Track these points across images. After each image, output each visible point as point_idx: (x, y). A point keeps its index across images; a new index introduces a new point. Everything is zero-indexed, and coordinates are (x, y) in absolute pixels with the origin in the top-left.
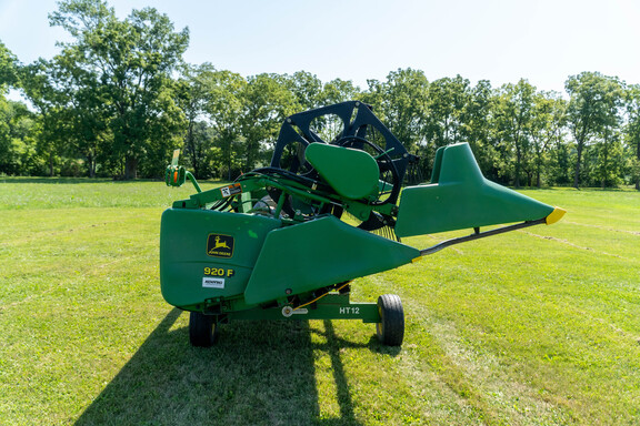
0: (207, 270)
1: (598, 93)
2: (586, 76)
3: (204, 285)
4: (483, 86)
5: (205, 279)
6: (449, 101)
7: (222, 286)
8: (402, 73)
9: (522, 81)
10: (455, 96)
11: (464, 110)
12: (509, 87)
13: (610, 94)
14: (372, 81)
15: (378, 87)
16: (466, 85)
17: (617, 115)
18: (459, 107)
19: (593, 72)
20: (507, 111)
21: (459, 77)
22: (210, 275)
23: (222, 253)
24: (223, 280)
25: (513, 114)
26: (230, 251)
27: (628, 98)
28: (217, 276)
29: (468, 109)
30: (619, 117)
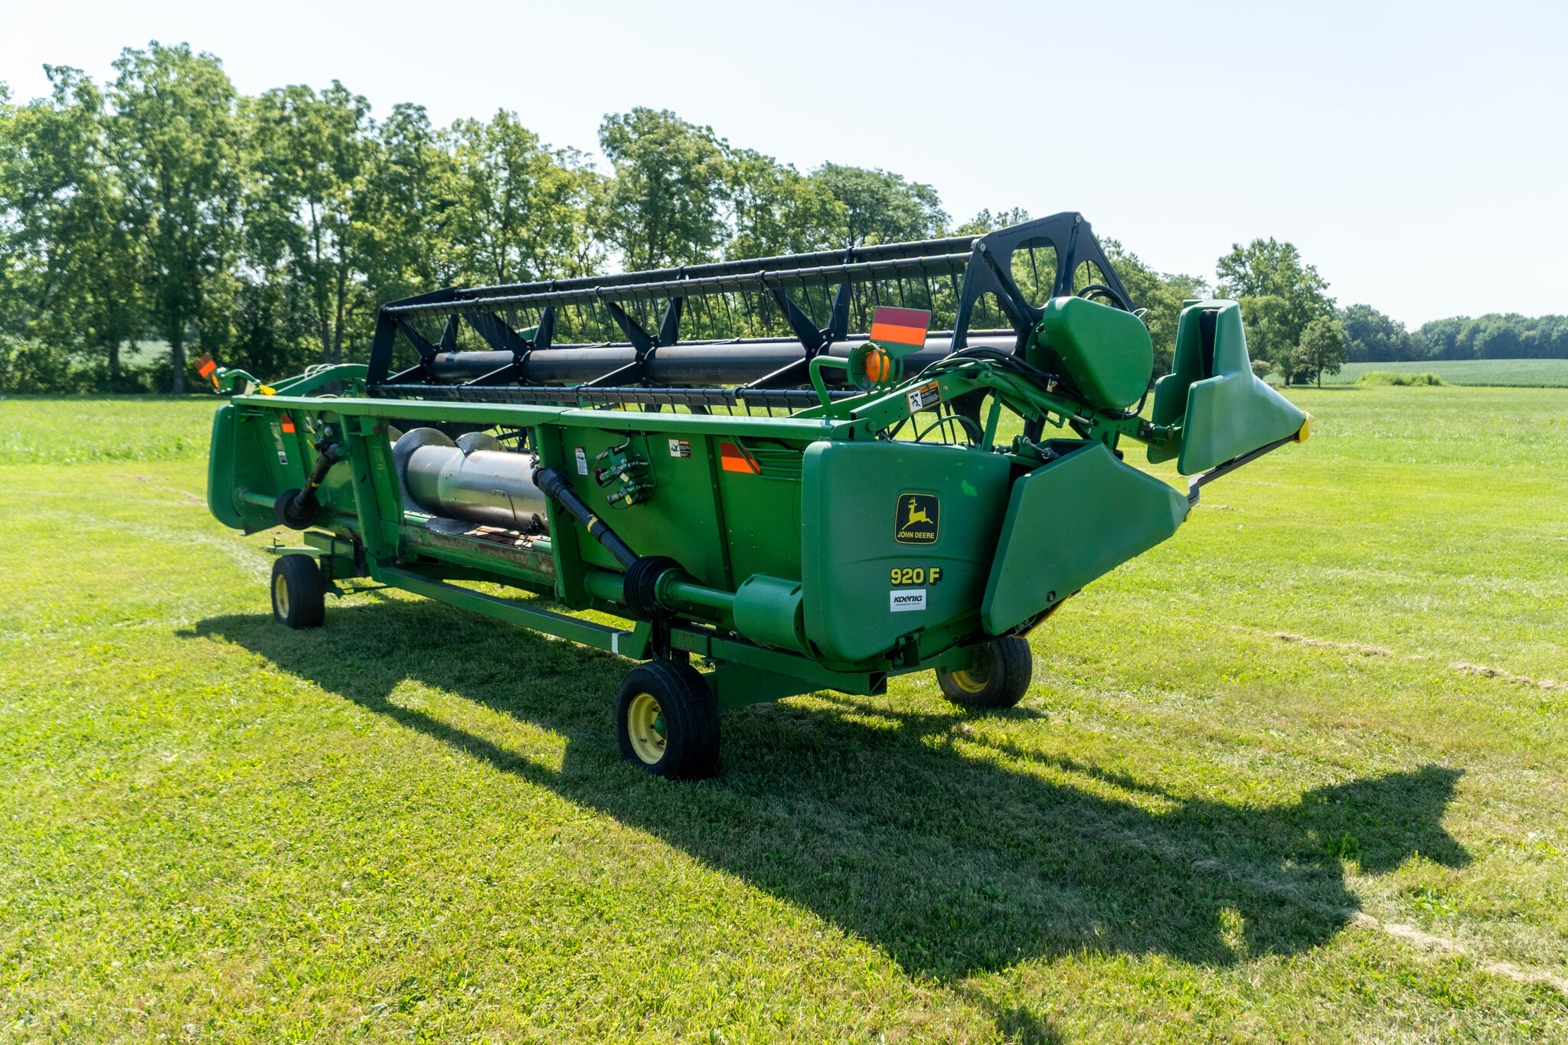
0: (896, 574)
1: (676, 162)
2: (645, 120)
3: (895, 607)
4: (407, 117)
5: (894, 594)
6: (319, 154)
7: (922, 606)
8: (163, 57)
9: (502, 116)
10: (335, 140)
11: (361, 183)
12: (472, 129)
13: (702, 168)
14: (61, 70)
15: (83, 92)
16: (359, 113)
17: (715, 218)
18: (347, 174)
19: (658, 109)
20: (472, 193)
21: (339, 88)
22: (901, 586)
23: (919, 535)
24: (922, 592)
25: (486, 203)
26: (932, 528)
27: (736, 181)
28: (913, 586)
29: (376, 184)
30: (720, 225)
